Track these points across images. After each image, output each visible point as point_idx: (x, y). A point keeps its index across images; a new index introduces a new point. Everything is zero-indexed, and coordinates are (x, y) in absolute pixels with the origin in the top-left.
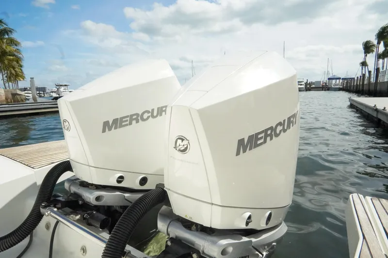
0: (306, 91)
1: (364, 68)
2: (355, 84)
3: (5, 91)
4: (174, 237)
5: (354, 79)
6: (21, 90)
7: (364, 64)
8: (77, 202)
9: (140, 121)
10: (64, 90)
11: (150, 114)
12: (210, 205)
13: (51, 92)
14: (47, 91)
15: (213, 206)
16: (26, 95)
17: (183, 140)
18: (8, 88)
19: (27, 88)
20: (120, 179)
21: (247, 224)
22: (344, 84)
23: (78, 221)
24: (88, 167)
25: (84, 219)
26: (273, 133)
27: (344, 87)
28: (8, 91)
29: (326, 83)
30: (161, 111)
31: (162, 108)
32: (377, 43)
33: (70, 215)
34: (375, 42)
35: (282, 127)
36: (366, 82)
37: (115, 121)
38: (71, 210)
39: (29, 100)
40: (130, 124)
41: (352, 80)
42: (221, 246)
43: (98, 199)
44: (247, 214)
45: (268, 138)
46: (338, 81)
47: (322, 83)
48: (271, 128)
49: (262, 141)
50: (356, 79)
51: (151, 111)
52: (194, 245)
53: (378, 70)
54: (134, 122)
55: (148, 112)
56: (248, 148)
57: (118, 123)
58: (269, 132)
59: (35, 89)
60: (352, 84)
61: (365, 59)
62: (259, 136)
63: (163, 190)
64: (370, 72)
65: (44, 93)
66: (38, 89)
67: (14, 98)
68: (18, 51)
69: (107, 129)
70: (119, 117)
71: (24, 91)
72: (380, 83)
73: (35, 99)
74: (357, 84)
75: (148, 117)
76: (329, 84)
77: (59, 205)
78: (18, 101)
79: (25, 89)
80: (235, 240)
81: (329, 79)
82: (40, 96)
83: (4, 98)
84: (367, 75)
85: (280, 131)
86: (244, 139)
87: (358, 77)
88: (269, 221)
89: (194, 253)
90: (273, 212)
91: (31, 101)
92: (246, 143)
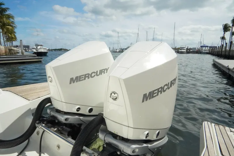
0: (187, 53)
1: (223, 41)
2: (217, 51)
3: (4, 48)
4: (108, 142)
5: (216, 47)
6: (15, 47)
7: (223, 38)
8: (55, 121)
9: (90, 78)
10: (41, 48)
11: (95, 74)
12: (128, 127)
13: (32, 49)
14: (30, 48)
15: (129, 128)
16: (18, 50)
17: (115, 94)
18: (6, 46)
19: (18, 46)
20: (79, 109)
21: (146, 137)
22: (210, 50)
23: (56, 131)
24: (61, 102)
25: (59, 130)
26: (162, 90)
27: (210, 52)
28: (6, 48)
29: (199, 49)
30: (102, 72)
31: (102, 70)
32: (232, 26)
33: (51, 128)
34: (231, 25)
35: (167, 86)
36: (223, 50)
37: (77, 78)
38: (51, 125)
39: (19, 53)
40: (85, 79)
41: (215, 48)
42: (132, 148)
43: (66, 120)
44: (146, 132)
45: (160, 93)
46: (206, 48)
47: (197, 49)
48: (161, 88)
49: (156, 94)
50: (218, 47)
51: (96, 72)
52: (118, 147)
53: (231, 43)
54: (87, 78)
55: (94, 73)
56: (149, 98)
57: (78, 79)
58: (160, 90)
59: (23, 46)
60: (215, 50)
61: (224, 35)
62: (155, 92)
63: (102, 117)
64: (226, 44)
65: (28, 49)
66: (25, 46)
67: (10, 52)
68: (13, 22)
69: (72, 82)
70: (79, 75)
71: (17, 47)
72: (232, 51)
73: (22, 53)
74: (218, 51)
75: (95, 75)
76: (201, 49)
77: (45, 122)
78: (12, 54)
79: (17, 46)
80: (140, 145)
81: (201, 47)
82: (26, 51)
83: (4, 52)
84: (225, 45)
85: (166, 89)
86: (146, 94)
87: (219, 46)
88: (158, 136)
89: (118, 151)
90: (160, 131)
91: (20, 54)
92: (147, 96)
